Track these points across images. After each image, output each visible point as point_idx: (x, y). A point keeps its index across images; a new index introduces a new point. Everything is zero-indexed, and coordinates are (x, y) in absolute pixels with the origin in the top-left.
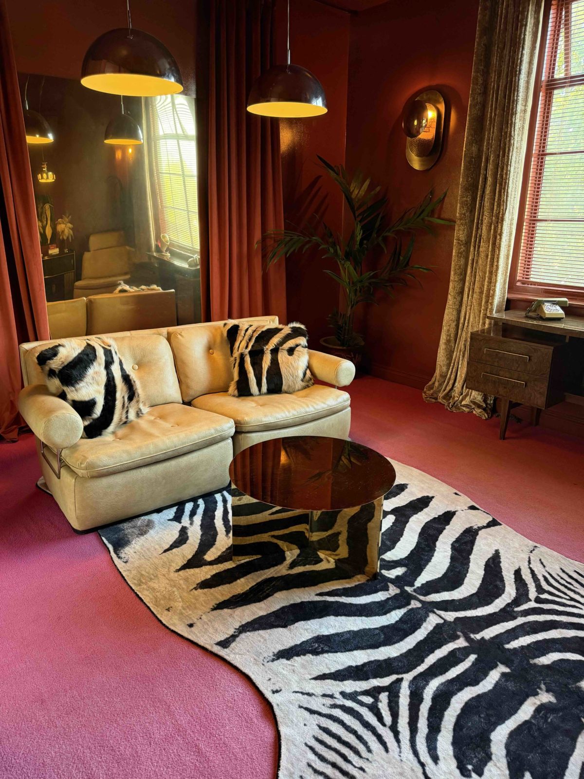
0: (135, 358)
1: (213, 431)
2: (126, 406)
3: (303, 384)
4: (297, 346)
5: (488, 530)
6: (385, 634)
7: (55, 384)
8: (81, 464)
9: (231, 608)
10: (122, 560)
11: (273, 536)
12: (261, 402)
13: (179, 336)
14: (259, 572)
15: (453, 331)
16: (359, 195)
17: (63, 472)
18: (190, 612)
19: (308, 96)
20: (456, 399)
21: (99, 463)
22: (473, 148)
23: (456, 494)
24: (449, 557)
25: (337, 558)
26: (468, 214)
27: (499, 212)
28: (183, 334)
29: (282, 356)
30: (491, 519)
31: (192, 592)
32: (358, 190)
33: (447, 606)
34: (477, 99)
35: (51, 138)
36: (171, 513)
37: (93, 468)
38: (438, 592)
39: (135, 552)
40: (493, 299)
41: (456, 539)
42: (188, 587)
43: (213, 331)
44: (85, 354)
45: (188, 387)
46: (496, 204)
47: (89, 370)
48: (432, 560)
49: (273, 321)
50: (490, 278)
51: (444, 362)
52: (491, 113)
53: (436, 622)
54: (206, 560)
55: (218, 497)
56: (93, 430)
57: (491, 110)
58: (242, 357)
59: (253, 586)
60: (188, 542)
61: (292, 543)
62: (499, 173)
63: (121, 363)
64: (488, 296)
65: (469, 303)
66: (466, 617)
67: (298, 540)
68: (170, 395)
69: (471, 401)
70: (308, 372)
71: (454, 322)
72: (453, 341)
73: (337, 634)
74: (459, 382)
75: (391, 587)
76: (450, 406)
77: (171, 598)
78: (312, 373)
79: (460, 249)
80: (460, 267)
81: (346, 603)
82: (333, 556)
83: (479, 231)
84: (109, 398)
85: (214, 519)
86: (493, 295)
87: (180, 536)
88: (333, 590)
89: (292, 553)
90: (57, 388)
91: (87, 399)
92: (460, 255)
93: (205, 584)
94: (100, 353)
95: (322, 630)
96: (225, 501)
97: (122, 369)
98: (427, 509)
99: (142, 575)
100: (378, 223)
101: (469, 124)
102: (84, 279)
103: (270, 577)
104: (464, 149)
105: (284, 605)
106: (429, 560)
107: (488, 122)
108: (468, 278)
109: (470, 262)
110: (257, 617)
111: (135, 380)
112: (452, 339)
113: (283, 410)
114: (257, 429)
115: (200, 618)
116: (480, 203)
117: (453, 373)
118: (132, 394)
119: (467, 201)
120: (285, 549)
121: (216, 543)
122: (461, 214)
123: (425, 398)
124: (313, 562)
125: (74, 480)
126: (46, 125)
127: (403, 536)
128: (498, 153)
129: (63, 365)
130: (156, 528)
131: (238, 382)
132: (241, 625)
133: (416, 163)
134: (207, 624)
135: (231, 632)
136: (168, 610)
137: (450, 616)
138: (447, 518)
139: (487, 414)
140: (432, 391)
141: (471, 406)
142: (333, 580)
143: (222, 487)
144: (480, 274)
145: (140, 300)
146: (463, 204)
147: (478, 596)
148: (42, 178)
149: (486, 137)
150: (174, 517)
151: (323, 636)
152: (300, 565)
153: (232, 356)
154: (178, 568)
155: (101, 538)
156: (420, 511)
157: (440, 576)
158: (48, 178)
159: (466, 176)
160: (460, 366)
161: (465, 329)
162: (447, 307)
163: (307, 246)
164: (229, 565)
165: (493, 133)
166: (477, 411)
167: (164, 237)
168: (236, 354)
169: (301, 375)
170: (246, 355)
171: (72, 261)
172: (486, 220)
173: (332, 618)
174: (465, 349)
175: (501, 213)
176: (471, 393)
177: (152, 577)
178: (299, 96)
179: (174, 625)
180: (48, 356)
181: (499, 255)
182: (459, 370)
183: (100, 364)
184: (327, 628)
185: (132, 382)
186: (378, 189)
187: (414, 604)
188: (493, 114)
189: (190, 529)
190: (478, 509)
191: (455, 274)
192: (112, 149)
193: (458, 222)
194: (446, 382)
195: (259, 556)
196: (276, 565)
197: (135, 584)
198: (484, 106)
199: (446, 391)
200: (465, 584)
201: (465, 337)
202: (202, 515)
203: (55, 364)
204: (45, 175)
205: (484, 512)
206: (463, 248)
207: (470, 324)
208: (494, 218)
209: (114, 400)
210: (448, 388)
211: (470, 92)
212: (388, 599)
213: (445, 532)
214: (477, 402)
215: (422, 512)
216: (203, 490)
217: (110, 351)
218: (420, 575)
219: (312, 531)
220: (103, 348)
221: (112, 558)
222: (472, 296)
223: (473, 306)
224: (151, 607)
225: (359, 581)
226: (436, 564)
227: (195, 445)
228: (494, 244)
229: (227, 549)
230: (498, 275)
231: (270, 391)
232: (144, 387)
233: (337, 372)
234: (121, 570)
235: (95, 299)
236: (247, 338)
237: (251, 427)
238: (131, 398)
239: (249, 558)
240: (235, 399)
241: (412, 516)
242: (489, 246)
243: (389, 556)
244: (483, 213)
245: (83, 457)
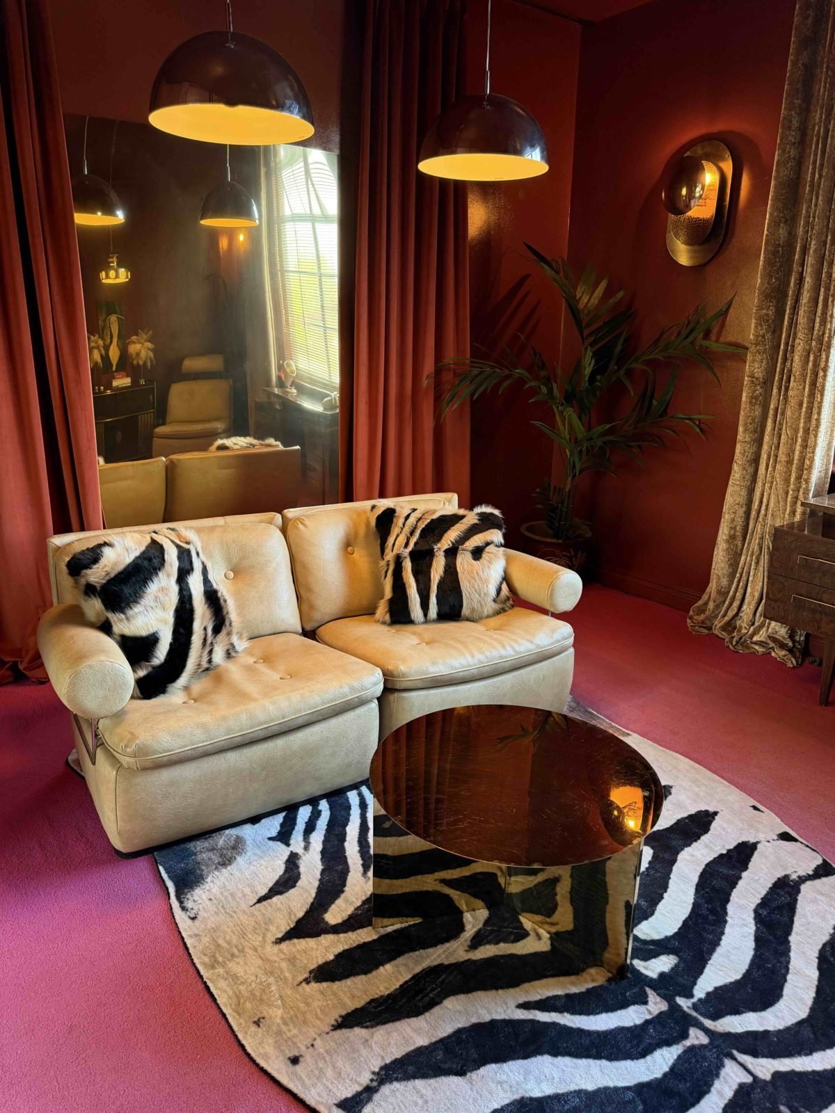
0: (228, 559)
1: (346, 689)
2: (209, 642)
3: (496, 606)
4: (488, 544)
5: (817, 882)
6: (644, 1102)
7: (94, 607)
8: (126, 746)
9: (367, 1027)
10: (188, 913)
11: (443, 881)
12: (427, 636)
13: (300, 526)
14: (417, 953)
15: (739, 522)
16: (589, 305)
17: (100, 754)
18: (295, 1031)
19: (518, 146)
20: (744, 631)
21: (156, 746)
22: (781, 231)
23: (755, 808)
24: (752, 938)
25: (553, 930)
26: (768, 336)
27: (823, 334)
28: (307, 522)
29: (464, 561)
30: (819, 861)
31: (300, 988)
32: (589, 297)
33: (757, 1044)
34: (789, 152)
35: (120, 216)
36: (273, 825)
37: (147, 754)
38: (737, 1012)
39: (210, 899)
40: (810, 473)
41: (762, 899)
42: (293, 978)
43: (355, 517)
44: (145, 559)
45: (312, 607)
46: (818, 320)
47: (151, 584)
48: (722, 943)
49: (450, 501)
50: (805, 440)
51: (725, 572)
52: (813, 174)
53: (739, 1081)
54: (327, 923)
55: (353, 797)
56: (151, 687)
57: (814, 169)
58: (398, 560)
59: (406, 982)
60: (299, 883)
61: (476, 896)
62: (825, 270)
63: (205, 571)
64: (801, 469)
65: (769, 479)
66: (793, 1073)
67: (484, 888)
68: (283, 620)
69: (769, 637)
70: (504, 586)
71: (742, 507)
72: (740, 538)
73: (557, 1098)
74: (749, 604)
75: (652, 996)
76: (734, 643)
77: (265, 997)
78: (511, 588)
79: (755, 391)
80: (753, 420)
81: (571, 1028)
82: (547, 927)
83: (788, 364)
84: (182, 631)
85: (345, 840)
86: (810, 467)
87: (286, 871)
88: (548, 998)
89: (475, 918)
90: (98, 615)
91: (144, 633)
92: (754, 401)
93: (325, 973)
94: (171, 555)
95: (529, 1087)
96: (363, 806)
97: (206, 581)
98: (706, 835)
99: (218, 945)
100: (619, 348)
101: (775, 192)
102: (170, 423)
103: (435, 963)
104: (765, 232)
105: (460, 1026)
106: (716, 943)
107: (808, 189)
108: (766, 438)
109: (771, 412)
110: (412, 1048)
111: (227, 597)
112: (739, 534)
113: (463, 654)
114: (420, 685)
115: (313, 1045)
116: (791, 319)
117: (739, 590)
118: (220, 621)
119: (768, 315)
120: (464, 907)
121: (346, 889)
122: (757, 336)
123: (691, 626)
124: (512, 937)
125: (115, 772)
126: (113, 196)
127: (668, 890)
128: (824, 238)
129: (108, 578)
130: (248, 854)
131: (391, 601)
132: (383, 1064)
133: (683, 255)
134: (324, 1058)
135: (365, 1079)
136: (257, 1023)
137: (765, 1067)
138: (742, 855)
139: (795, 657)
140: (702, 617)
141: (766, 643)
142: (546, 977)
143: (360, 780)
144: (788, 433)
145: (248, 461)
146: (761, 320)
147: (812, 1026)
148: (107, 277)
149: (804, 212)
150: (279, 833)
151: (531, 1099)
152: (489, 943)
153: (383, 559)
154: (280, 936)
155: (158, 868)
156: (696, 841)
157: (738, 976)
158: (116, 276)
159: (768, 275)
160: (751, 579)
161: (760, 519)
162: (730, 483)
163: (506, 384)
164: (365, 935)
165: (816, 205)
166: (779, 654)
167: (289, 365)
168: (390, 556)
169: (493, 592)
170: (405, 557)
171: (151, 398)
172: (800, 346)
173: (546, 1060)
174: (761, 551)
175: (827, 335)
176: (769, 624)
177: (236, 952)
178: (503, 144)
179: (266, 1056)
180: (86, 562)
181: (821, 403)
182: (749, 585)
183: (169, 576)
184: (539, 1082)
185: (222, 601)
186: (620, 294)
187: (696, 1037)
188: (817, 175)
189: (304, 858)
190: (796, 840)
191: (745, 430)
192: (214, 234)
193: (753, 349)
194: (727, 603)
195: (418, 920)
196: (447, 940)
197: (204, 964)
198: (800, 163)
199: (727, 619)
200: (785, 997)
201: (761, 532)
202: (324, 832)
203: (96, 575)
204: (112, 273)
205: (807, 846)
206: (759, 390)
207: (770, 512)
208: (814, 343)
209: (189, 632)
210: (731, 614)
211: (778, 142)
212: (647, 1022)
213: (741, 883)
214: (778, 637)
215: (699, 841)
216: (329, 786)
217: (188, 551)
218: (701, 972)
219: (510, 872)
220: (178, 546)
221: (171, 908)
222: (774, 468)
223: (775, 483)
224: (228, 1016)
225: (593, 980)
226: (729, 952)
227: (316, 713)
228: (814, 384)
229: (364, 903)
230: (820, 435)
231: (444, 616)
232: (241, 607)
233: (553, 590)
234: (184, 934)
235: (179, 460)
236: (407, 530)
237: (410, 682)
238: (217, 630)
239: (402, 923)
240: (385, 628)
241: (682, 849)
242: (804, 388)
243: (648, 930)
244: (795, 334)
245: (130, 735)
